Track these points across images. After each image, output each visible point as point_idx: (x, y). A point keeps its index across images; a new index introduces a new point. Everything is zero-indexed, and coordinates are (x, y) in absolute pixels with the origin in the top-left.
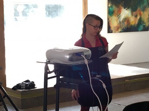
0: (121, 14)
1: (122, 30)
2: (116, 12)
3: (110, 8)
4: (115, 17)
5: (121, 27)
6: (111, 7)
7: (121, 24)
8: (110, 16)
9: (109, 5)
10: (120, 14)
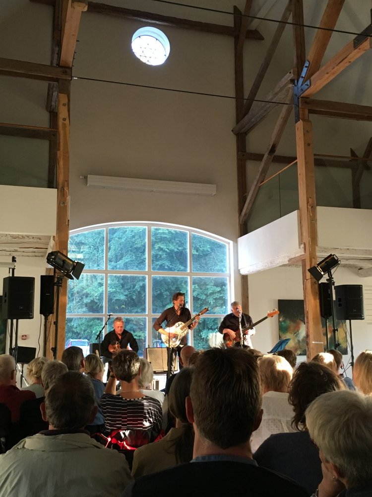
0: (300, 331)
1: (303, 351)
2: (292, 328)
3: (283, 323)
4: (290, 334)
5: (301, 349)
6: (284, 321)
7: (301, 344)
8: (283, 333)
9: (281, 320)
10: (298, 331)
